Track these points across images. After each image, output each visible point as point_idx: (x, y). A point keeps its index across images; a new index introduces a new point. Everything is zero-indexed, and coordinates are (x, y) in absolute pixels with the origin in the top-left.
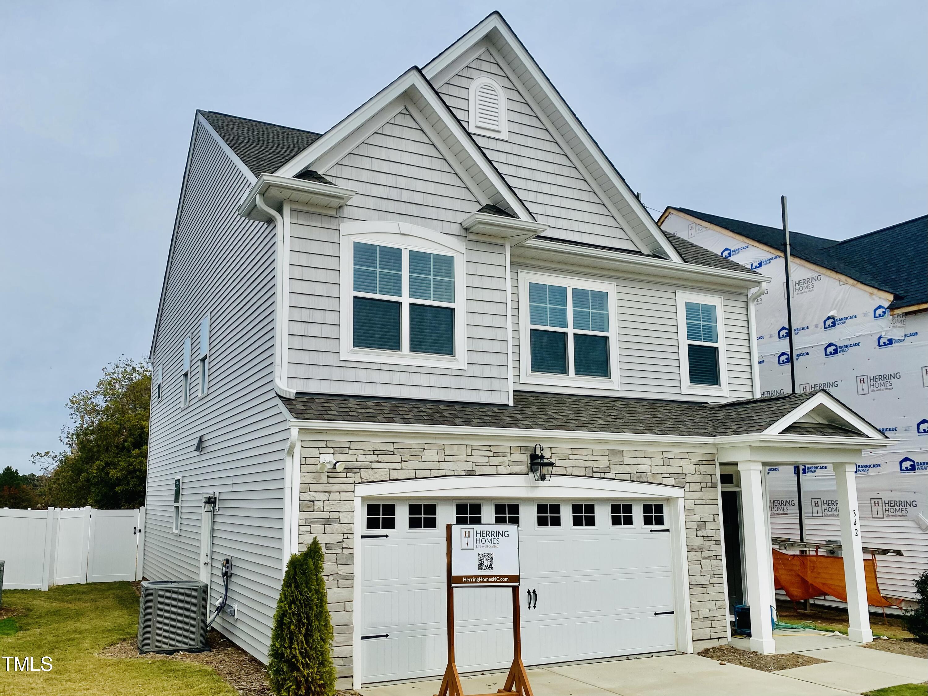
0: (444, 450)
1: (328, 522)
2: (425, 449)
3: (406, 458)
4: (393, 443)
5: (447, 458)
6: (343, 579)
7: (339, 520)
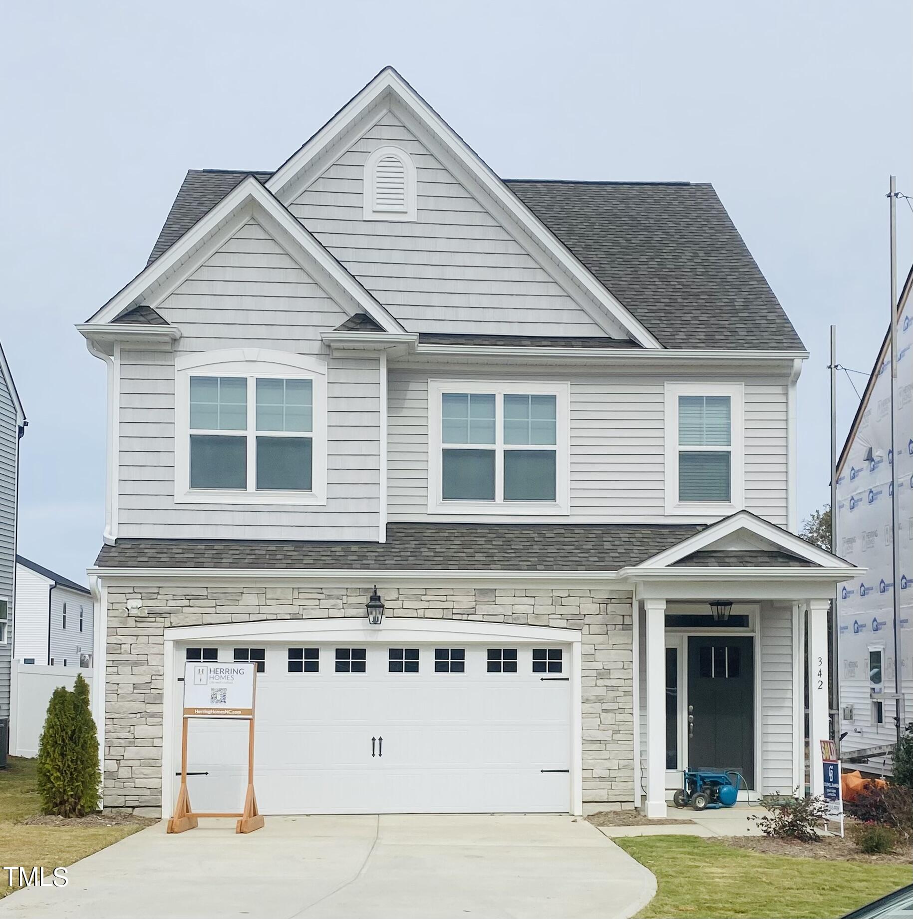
0: (265, 593)
1: (136, 664)
2: (243, 593)
3: (220, 602)
4: (207, 588)
5: (269, 602)
6: (150, 717)
7: (148, 663)
